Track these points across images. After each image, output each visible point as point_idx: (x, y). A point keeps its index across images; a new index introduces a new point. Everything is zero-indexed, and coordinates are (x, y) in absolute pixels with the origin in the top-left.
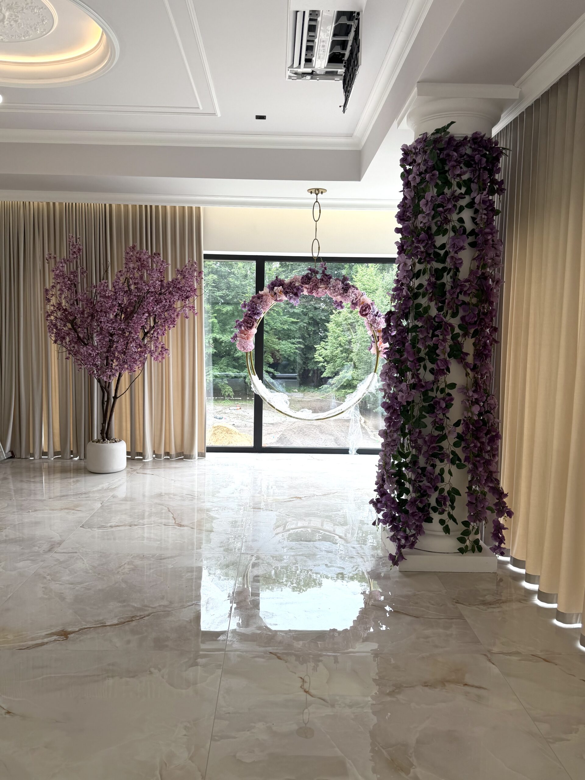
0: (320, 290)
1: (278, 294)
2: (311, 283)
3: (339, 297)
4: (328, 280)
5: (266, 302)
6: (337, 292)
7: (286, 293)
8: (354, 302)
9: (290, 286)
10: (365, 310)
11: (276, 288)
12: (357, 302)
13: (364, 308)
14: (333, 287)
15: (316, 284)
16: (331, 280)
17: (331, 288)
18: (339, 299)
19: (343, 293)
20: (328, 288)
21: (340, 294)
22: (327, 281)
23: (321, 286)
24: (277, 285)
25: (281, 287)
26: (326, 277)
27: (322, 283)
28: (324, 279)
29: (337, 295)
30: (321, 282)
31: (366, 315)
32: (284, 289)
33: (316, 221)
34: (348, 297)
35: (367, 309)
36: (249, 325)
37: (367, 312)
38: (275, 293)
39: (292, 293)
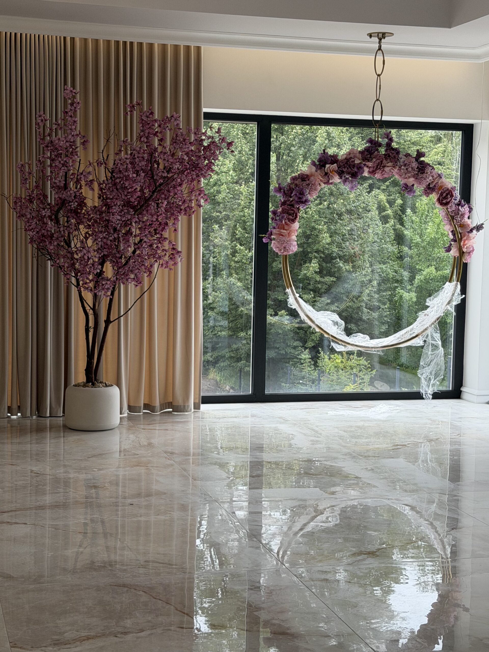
0: (387, 169)
1: (330, 174)
2: (374, 160)
3: (412, 179)
4: (397, 156)
5: (314, 184)
6: (410, 172)
7: (340, 174)
8: (431, 186)
9: (346, 163)
10: (446, 198)
11: (327, 166)
12: (435, 186)
13: (444, 195)
14: (405, 165)
15: (382, 162)
16: (401, 156)
17: (403, 167)
18: (411, 181)
19: (417, 174)
20: (398, 168)
21: (414, 177)
22: (395, 157)
23: (388, 165)
24: (330, 162)
25: (335, 165)
26: (393, 152)
27: (388, 161)
28: (391, 154)
29: (409, 177)
30: (386, 159)
31: (447, 204)
32: (338, 168)
33: (379, 75)
34: (425, 179)
35: (449, 196)
36: (291, 217)
37: (448, 200)
38: (326, 174)
39: (349, 173)
